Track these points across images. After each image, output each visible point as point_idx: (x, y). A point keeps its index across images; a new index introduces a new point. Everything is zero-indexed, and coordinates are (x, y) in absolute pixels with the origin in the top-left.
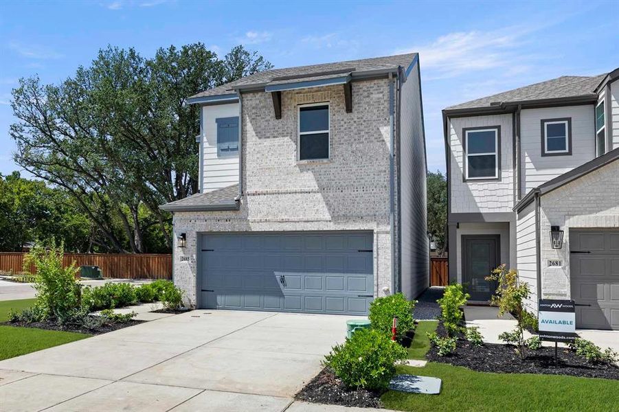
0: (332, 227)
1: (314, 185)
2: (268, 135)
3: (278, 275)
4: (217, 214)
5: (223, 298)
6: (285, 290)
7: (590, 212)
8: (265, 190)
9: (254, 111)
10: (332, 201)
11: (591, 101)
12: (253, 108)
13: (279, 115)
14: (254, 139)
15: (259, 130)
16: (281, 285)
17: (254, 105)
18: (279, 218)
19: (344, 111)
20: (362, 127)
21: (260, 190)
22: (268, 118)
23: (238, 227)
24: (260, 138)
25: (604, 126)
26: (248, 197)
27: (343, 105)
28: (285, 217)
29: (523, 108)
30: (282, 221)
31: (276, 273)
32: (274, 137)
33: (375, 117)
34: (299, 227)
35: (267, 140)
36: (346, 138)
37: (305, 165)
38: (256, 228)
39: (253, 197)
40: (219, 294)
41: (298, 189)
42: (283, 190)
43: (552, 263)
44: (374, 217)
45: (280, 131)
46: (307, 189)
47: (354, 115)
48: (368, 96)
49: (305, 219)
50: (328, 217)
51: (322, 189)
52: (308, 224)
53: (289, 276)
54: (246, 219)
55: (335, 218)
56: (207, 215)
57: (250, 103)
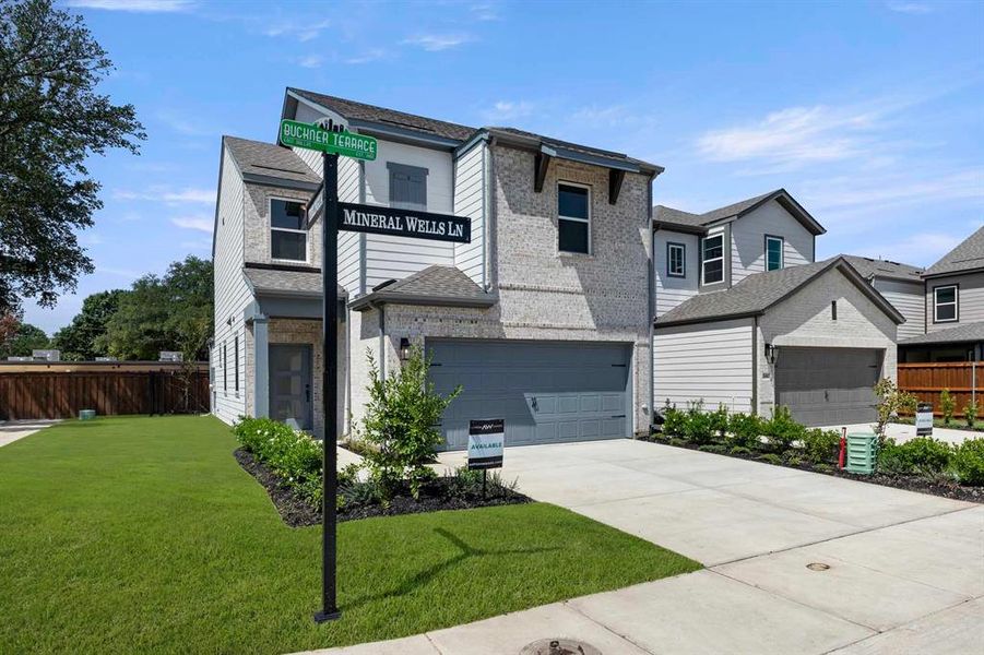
0: (596, 337)
1: (576, 285)
2: (524, 210)
3: (528, 397)
4: (458, 312)
5: (456, 433)
6: (536, 416)
7: (785, 333)
8: (522, 284)
9: (506, 173)
10: (596, 306)
11: (699, 232)
12: (506, 168)
13: (538, 188)
14: (506, 211)
15: (513, 200)
16: (532, 409)
17: (507, 165)
18: (540, 323)
19: (606, 200)
20: (624, 225)
21: (516, 284)
22: (525, 187)
23: (488, 332)
24: (514, 212)
25: (723, 258)
26: (500, 291)
27: (606, 194)
28: (547, 322)
29: (663, 229)
30: (544, 327)
31: (526, 395)
32: (532, 215)
33: (635, 216)
34: (563, 336)
35: (525, 217)
36: (608, 233)
37: (568, 258)
38: (511, 334)
39: (506, 292)
40: (450, 429)
41: (561, 288)
42: (543, 286)
43: (765, 376)
44: (635, 329)
45: (539, 208)
46: (570, 289)
47: (616, 208)
48: (629, 191)
49: (570, 325)
50: (592, 325)
51: (587, 291)
52: (572, 332)
53: (542, 398)
54: (497, 322)
55: (600, 327)
56: (441, 312)
57: (501, 160)
